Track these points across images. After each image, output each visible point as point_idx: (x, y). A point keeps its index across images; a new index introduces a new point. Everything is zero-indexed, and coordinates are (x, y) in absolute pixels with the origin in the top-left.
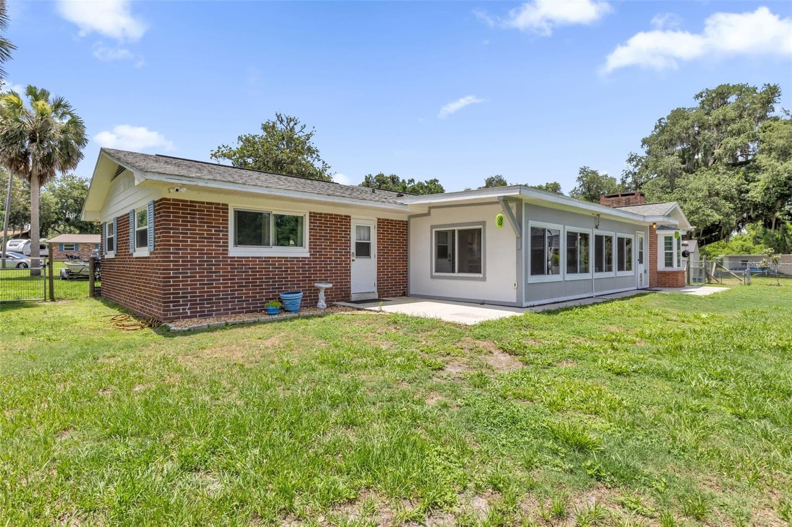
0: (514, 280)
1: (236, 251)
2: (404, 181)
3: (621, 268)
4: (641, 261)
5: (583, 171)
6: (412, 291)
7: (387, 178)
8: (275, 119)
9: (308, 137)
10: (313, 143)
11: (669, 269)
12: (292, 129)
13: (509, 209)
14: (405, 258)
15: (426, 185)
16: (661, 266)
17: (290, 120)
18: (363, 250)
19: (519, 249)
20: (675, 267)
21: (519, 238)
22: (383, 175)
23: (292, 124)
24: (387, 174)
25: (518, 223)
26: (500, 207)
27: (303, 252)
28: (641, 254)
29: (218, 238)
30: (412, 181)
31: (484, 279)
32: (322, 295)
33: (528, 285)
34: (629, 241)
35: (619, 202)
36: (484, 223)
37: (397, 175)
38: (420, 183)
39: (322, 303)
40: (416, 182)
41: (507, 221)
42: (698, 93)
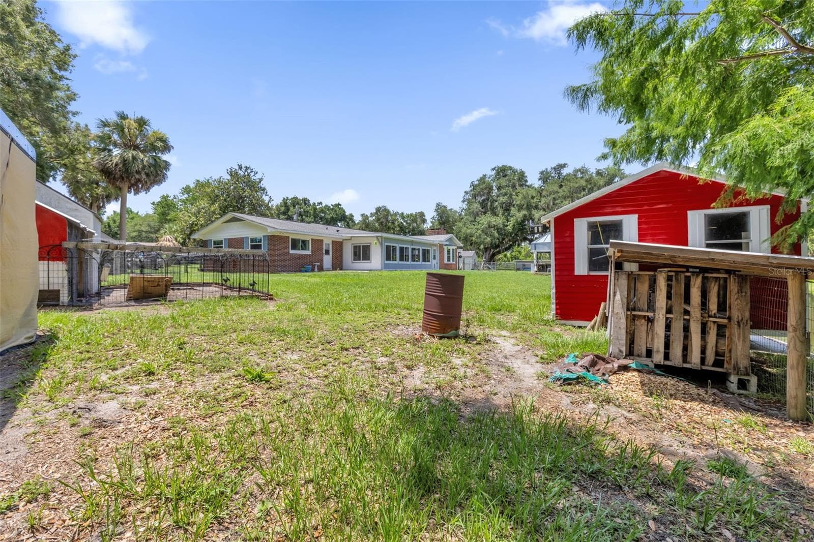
0: (380, 262)
1: (292, 252)
2: (314, 204)
3: (424, 260)
4: (434, 258)
5: (438, 205)
6: (344, 268)
7: (300, 200)
8: (237, 168)
9: (261, 180)
10: (263, 184)
11: (449, 263)
12: (249, 175)
13: (378, 240)
14: (341, 255)
15: (332, 207)
16: (446, 261)
17: (247, 168)
18: (327, 252)
19: (382, 252)
20: (451, 261)
21: (382, 249)
22: (297, 198)
23: (249, 171)
24: (300, 197)
25: (381, 244)
26: (375, 238)
27: (309, 252)
28: (434, 256)
29: (286, 247)
30: (321, 203)
31: (371, 262)
32: (316, 267)
33: (385, 264)
34: (428, 251)
35: (435, 232)
36: (371, 243)
37: (308, 198)
38: (326, 206)
39: (316, 270)
40: (324, 205)
41: (378, 243)
42: (493, 167)
